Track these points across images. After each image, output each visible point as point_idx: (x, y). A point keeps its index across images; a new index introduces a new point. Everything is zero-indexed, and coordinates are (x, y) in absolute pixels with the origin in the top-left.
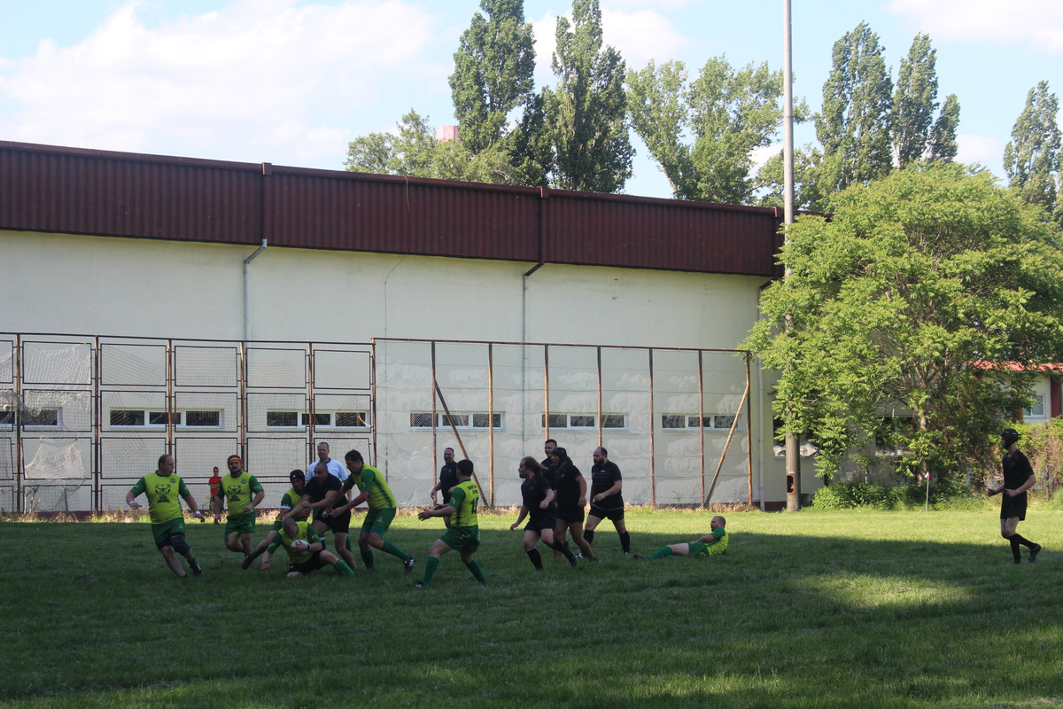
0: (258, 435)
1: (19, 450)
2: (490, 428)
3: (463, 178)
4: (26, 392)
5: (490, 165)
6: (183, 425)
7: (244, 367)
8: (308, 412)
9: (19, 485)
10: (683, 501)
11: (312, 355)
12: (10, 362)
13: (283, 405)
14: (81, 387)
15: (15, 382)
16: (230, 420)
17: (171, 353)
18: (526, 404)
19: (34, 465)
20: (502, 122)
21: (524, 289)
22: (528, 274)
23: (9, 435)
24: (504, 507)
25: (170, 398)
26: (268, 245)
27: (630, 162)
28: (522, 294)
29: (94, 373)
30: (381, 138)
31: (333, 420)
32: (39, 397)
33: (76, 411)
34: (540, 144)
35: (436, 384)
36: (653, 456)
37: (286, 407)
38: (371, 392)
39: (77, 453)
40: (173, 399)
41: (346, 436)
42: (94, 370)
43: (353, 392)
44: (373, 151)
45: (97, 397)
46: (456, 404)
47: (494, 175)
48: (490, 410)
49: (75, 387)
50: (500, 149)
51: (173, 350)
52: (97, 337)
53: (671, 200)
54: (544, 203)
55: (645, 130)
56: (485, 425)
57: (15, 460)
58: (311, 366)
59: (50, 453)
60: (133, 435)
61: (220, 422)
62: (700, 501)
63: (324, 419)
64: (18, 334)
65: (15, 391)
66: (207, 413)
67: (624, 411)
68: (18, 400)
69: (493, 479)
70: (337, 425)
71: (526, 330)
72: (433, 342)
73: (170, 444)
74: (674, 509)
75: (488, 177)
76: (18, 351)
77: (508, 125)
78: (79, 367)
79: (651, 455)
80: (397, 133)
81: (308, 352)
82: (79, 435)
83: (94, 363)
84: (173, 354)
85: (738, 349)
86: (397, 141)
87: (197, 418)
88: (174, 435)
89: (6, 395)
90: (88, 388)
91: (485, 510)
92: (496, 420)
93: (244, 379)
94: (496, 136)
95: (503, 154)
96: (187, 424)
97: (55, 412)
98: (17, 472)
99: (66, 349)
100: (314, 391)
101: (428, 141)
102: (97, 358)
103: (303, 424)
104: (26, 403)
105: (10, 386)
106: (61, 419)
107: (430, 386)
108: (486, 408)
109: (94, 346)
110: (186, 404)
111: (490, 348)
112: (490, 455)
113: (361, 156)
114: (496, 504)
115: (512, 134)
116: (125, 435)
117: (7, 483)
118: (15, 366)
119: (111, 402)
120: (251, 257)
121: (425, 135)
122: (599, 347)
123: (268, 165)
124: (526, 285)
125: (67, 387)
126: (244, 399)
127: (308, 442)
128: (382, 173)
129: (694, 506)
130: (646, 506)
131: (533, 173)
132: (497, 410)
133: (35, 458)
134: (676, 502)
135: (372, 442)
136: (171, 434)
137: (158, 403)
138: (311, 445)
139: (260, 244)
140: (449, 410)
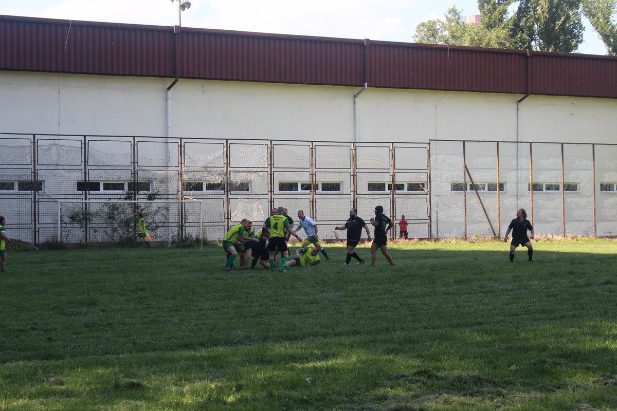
0: (363, 196)
1: (228, 206)
2: (497, 192)
3: (483, 45)
4: (231, 172)
5: (497, 38)
6: (320, 191)
7: (355, 157)
8: (391, 183)
9: (228, 225)
10: (613, 234)
11: (393, 150)
12: (223, 155)
13: (377, 179)
14: (262, 170)
15: (225, 167)
16: (346, 188)
17: (313, 150)
18: (519, 177)
19: (236, 214)
20: (505, 12)
21: (518, 110)
22: (520, 101)
23: (222, 197)
25: (312, 175)
26: (368, 86)
27: (582, 34)
28: (516, 113)
29: (269, 161)
30: (434, 23)
31: (406, 187)
32: (239, 175)
33: (259, 183)
34: (528, 24)
35: (466, 166)
36: (595, 208)
37: (379, 180)
38: (427, 171)
39: (260, 207)
40: (314, 176)
41: (414, 196)
42: (269, 159)
43: (417, 171)
44: (429, 30)
45: (271, 175)
46: (478, 178)
47: (500, 43)
48: (498, 181)
49: (259, 169)
50: (503, 28)
51: (314, 148)
52: (271, 141)
53: (606, 56)
54: (529, 59)
55: (590, 14)
56: (495, 190)
57: (226, 211)
58: (393, 156)
59: (245, 207)
60: (291, 196)
61: (341, 189)
63: (401, 187)
64: (227, 140)
65: (225, 172)
66: (333, 184)
67: (578, 181)
68: (227, 177)
69: (499, 221)
70: (408, 190)
71: (519, 134)
72: (464, 141)
73: (313, 202)
74: (607, 239)
75: (496, 45)
76: (227, 149)
77: (508, 13)
78: (261, 158)
79: (593, 207)
80: (444, 20)
81: (391, 148)
82: (261, 196)
83: (269, 156)
84: (314, 150)
86: (443, 23)
87: (328, 187)
88: (315, 196)
89: (220, 174)
90: (266, 170)
91: (495, 240)
92: (501, 187)
93: (355, 164)
94: (501, 20)
95: (505, 31)
96: (322, 190)
97: (247, 184)
98: (226, 218)
99: (254, 147)
100: (395, 171)
101: (461, 24)
102: (271, 153)
103: (389, 190)
104: (232, 178)
105: (222, 169)
106: (251, 187)
107: (462, 167)
108: (495, 180)
109: (269, 146)
110: (321, 179)
111: (498, 144)
112: (498, 208)
113: (423, 33)
115: (511, 19)
116: (287, 196)
117: (222, 224)
118: (225, 157)
119: (279, 178)
120: (358, 94)
121: (460, 21)
122: (562, 144)
123: (367, 40)
124: (519, 108)
125: (254, 170)
126: (354, 175)
127: (392, 200)
128: (435, 43)
130: (590, 237)
131: (523, 41)
132: (502, 181)
133: (237, 210)
134: (609, 235)
135: (428, 200)
136: (313, 196)
137: (305, 178)
138: (394, 202)
139: (363, 86)
140: (474, 181)
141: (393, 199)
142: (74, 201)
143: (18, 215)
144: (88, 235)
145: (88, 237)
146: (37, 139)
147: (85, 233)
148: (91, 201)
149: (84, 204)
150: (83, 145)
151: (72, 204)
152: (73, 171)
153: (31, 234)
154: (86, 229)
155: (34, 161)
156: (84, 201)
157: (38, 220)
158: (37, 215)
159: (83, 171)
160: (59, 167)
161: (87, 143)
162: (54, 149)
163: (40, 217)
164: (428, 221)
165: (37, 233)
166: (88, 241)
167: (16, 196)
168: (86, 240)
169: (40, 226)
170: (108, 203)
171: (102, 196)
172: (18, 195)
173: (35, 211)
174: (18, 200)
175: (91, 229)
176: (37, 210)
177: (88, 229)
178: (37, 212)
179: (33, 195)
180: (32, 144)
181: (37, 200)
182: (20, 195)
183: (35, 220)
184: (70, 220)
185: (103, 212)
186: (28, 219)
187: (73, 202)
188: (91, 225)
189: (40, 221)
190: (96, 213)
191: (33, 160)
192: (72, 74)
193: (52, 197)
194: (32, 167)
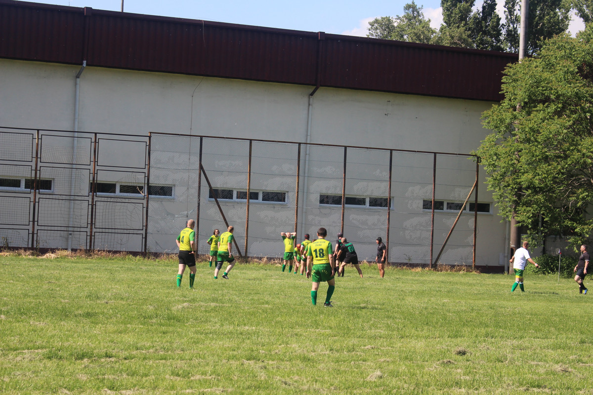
7: (39, 148)
10: (413, 262)
11: (96, 142)
21: (309, 105)
22: (312, 94)
24: (258, 258)
26: (87, 65)
28: (307, 108)
35: (201, 167)
38: (146, 171)
43: (131, 170)
48: (248, 188)
54: (320, 43)
58: (95, 150)
61: (52, 188)
62: (429, 262)
69: (247, 237)
71: (309, 134)
72: (201, 137)
74: (405, 267)
79: (387, 227)
81: (93, 140)
85: (470, 153)
93: (39, 157)
107: (197, 168)
111: (251, 143)
112: (246, 220)
114: (249, 255)
120: (79, 73)
122: (346, 147)
123: (89, 9)
124: (311, 102)
127: (90, 203)
129: (424, 266)
134: (407, 262)
135: (145, 206)
138: (93, 205)
139: (82, 64)
140: (212, 186)
141: (93, 202)
164: (143, 232)
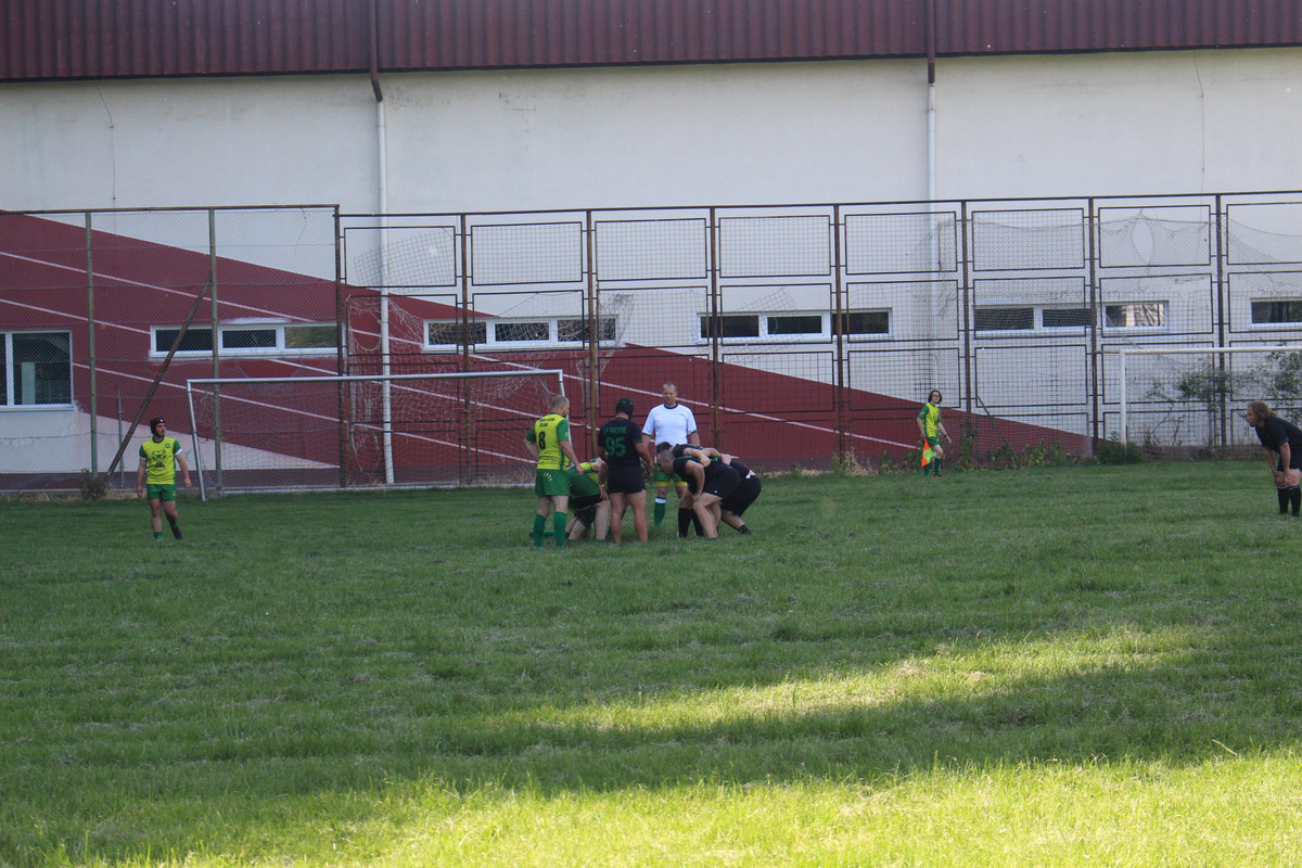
142: (1191, 349)
143: (1054, 383)
144: (1228, 428)
145: (1228, 433)
146: (1099, 209)
147: (1219, 423)
148: (1235, 348)
149: (1217, 355)
150: (1214, 218)
151: (1185, 356)
152: (1186, 278)
153: (1085, 426)
154: (1223, 416)
155: (1092, 260)
156: (1217, 348)
157: (1103, 395)
158: (1098, 382)
159: (1215, 279)
160: (1153, 271)
161: (1223, 210)
162: (1142, 227)
163: (1107, 387)
165: (1100, 426)
166: (1228, 442)
167: (1049, 340)
168: (1224, 440)
169: (1108, 408)
170: (1280, 352)
171: (1264, 336)
172: (1054, 339)
173: (1094, 375)
174: (1053, 349)
175: (1235, 413)
176: (1099, 373)
177: (1228, 413)
178: (1099, 377)
179: (1089, 338)
180: (1087, 221)
181: (1098, 349)
182: (1058, 339)
183: (1095, 395)
184: (1180, 393)
185: (1267, 375)
186: (1079, 394)
187: (1188, 353)
188: (1235, 406)
189: (1107, 397)
190: (1250, 377)
191: (1088, 256)
192: (1236, 50)
193: (1136, 340)
194: (1086, 272)
